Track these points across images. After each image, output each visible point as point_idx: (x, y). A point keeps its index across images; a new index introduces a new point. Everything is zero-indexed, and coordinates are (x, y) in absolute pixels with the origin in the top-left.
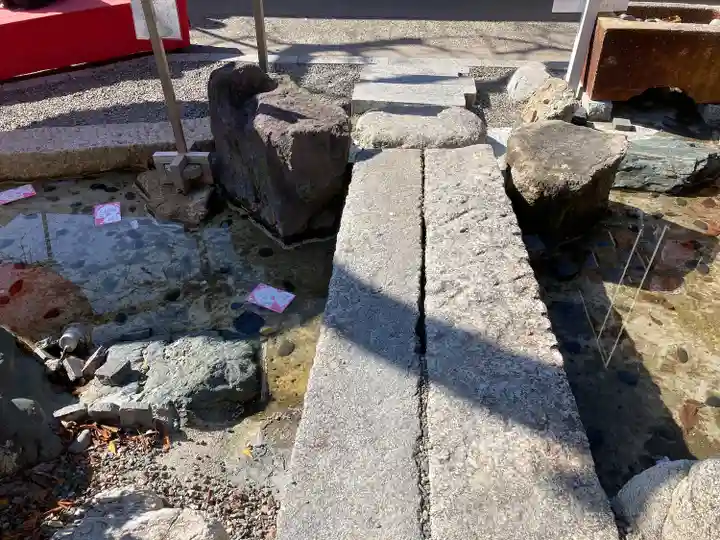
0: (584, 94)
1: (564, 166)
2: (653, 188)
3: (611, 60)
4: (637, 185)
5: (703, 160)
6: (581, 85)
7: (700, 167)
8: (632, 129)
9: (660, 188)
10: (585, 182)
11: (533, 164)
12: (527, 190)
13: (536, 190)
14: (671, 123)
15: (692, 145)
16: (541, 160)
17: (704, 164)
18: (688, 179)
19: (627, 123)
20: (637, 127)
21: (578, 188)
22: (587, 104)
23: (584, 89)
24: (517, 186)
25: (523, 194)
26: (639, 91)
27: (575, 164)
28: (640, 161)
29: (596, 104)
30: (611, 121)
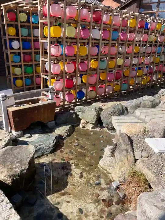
0: (12, 130)
1: (17, 165)
2: (45, 153)
3: (17, 119)
4: (41, 155)
5: (54, 140)
6: (10, 128)
7: (55, 142)
8: (31, 137)
9: (47, 153)
10: (27, 167)
11: (6, 169)
12: (7, 180)
13: (10, 179)
14: (41, 131)
15: (50, 136)
16: (8, 166)
17: (55, 141)
18: (53, 147)
19: (29, 135)
20: (32, 135)
21: (25, 171)
22: (14, 133)
23: (11, 129)
24: (2, 180)
25: (6, 182)
26: (28, 125)
27: (20, 162)
28: (39, 147)
29: (17, 133)
30: (24, 136)
